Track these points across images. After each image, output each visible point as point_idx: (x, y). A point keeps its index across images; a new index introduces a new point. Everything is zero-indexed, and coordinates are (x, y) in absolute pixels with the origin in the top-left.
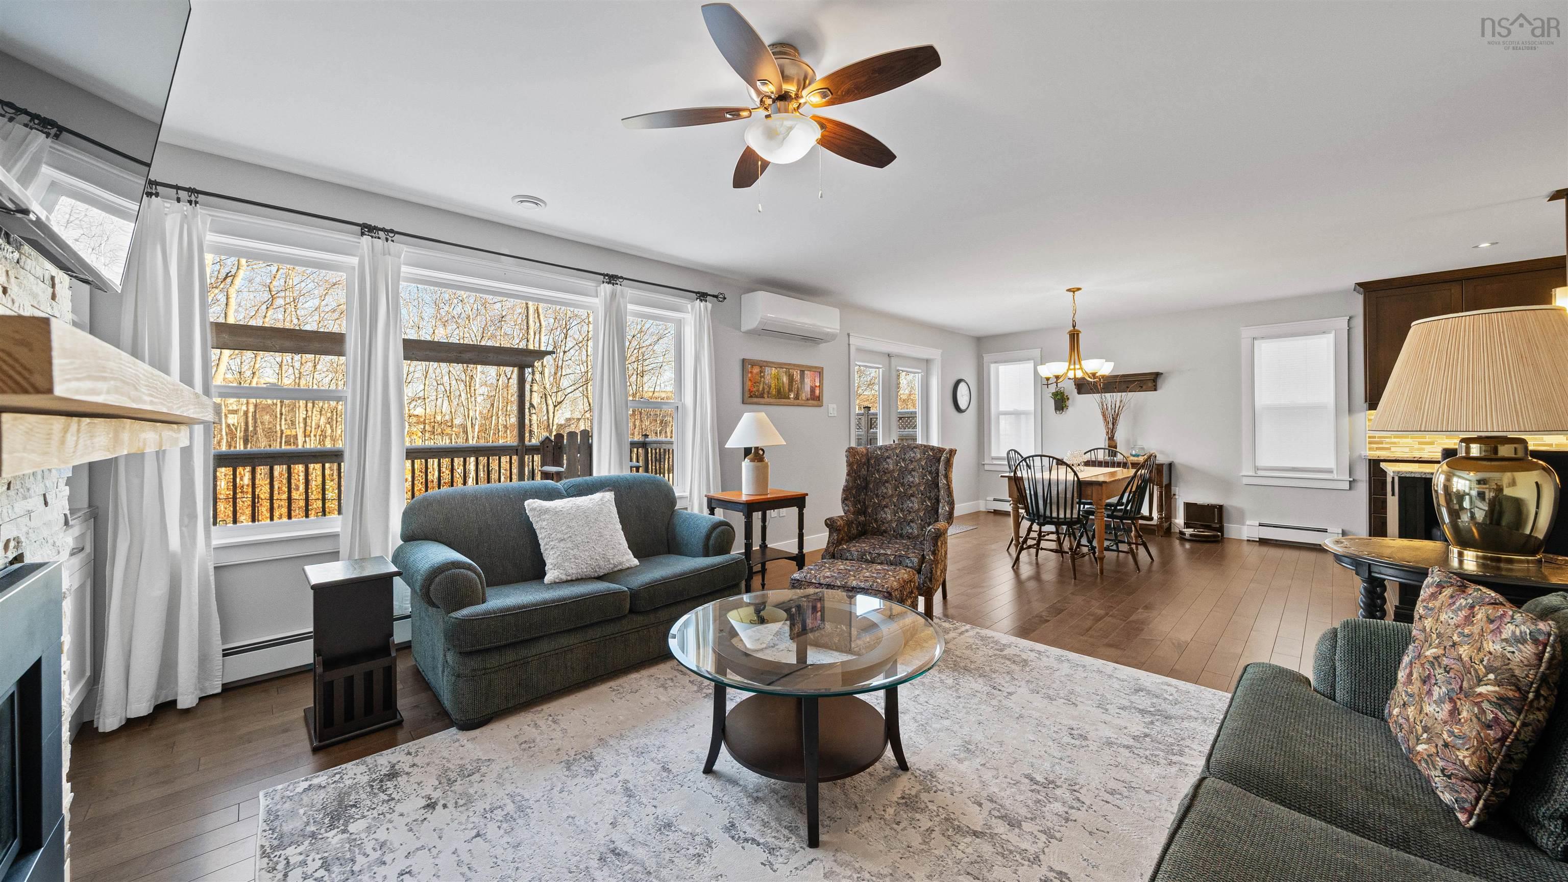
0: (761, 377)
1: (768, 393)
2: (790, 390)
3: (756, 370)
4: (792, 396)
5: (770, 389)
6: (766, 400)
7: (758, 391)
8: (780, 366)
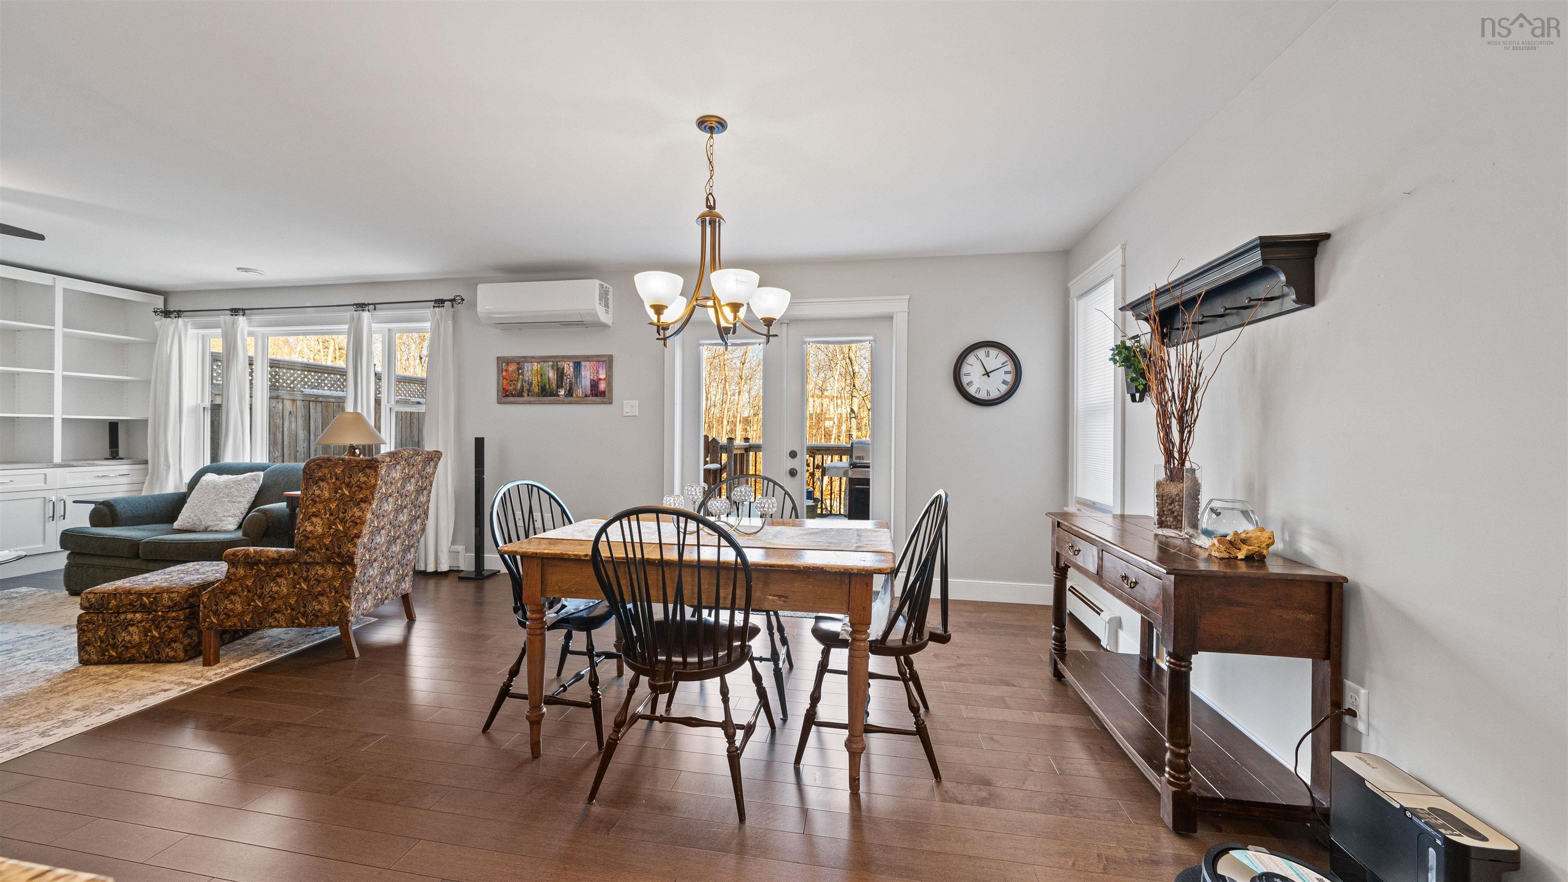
0: (519, 374)
1: (529, 391)
2: (559, 386)
3: (512, 367)
4: (562, 392)
5: (531, 386)
6: (526, 398)
7: (515, 389)
8: (543, 359)
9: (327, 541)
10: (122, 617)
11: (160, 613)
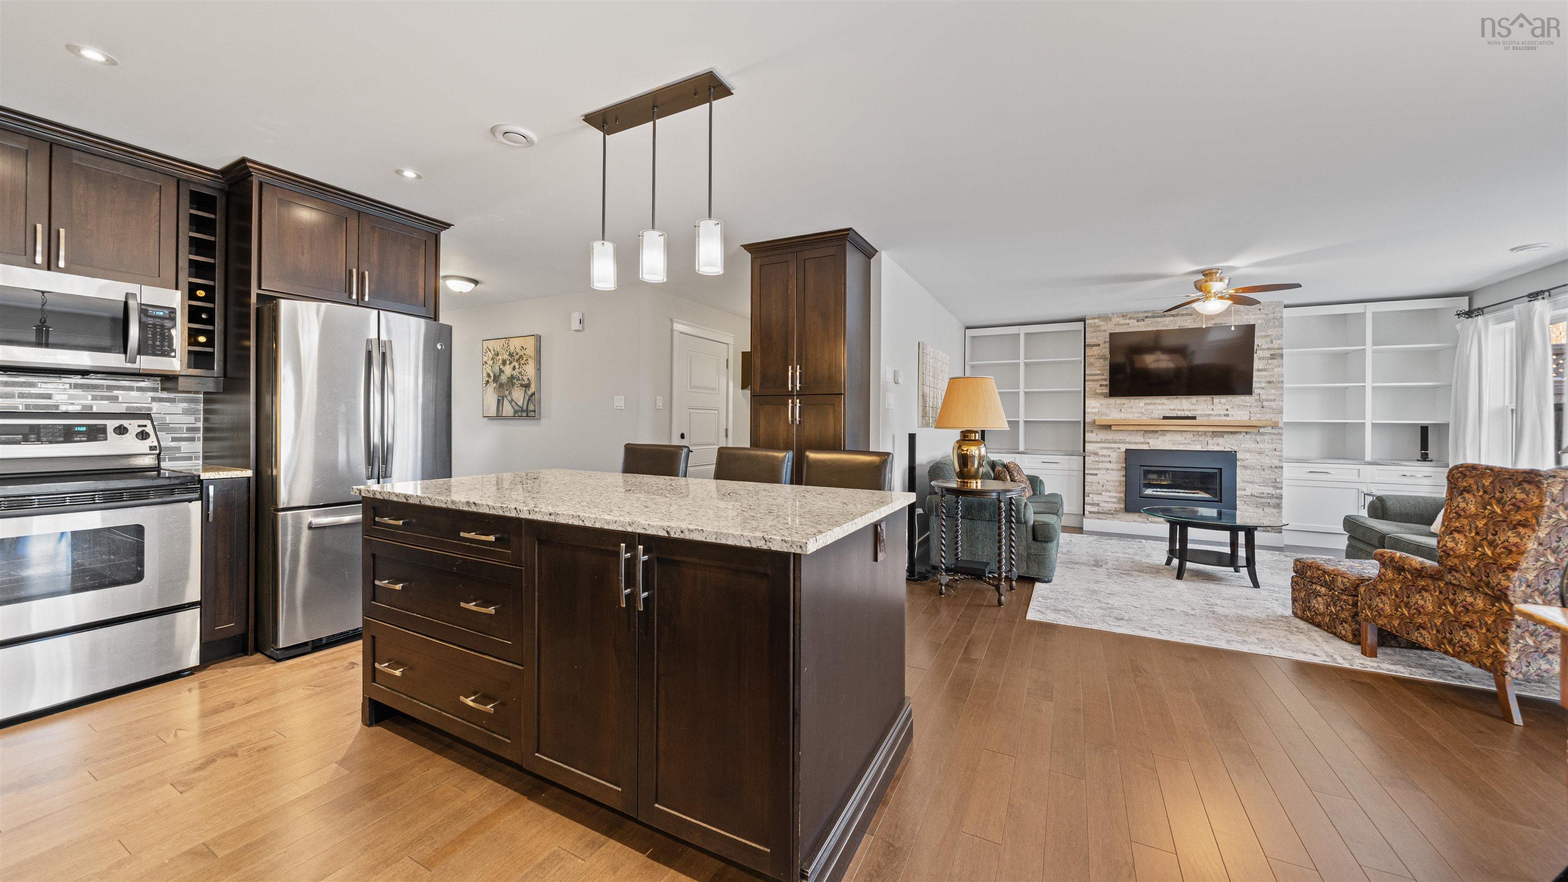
9: (1472, 564)
10: (1314, 586)
11: (1336, 593)
